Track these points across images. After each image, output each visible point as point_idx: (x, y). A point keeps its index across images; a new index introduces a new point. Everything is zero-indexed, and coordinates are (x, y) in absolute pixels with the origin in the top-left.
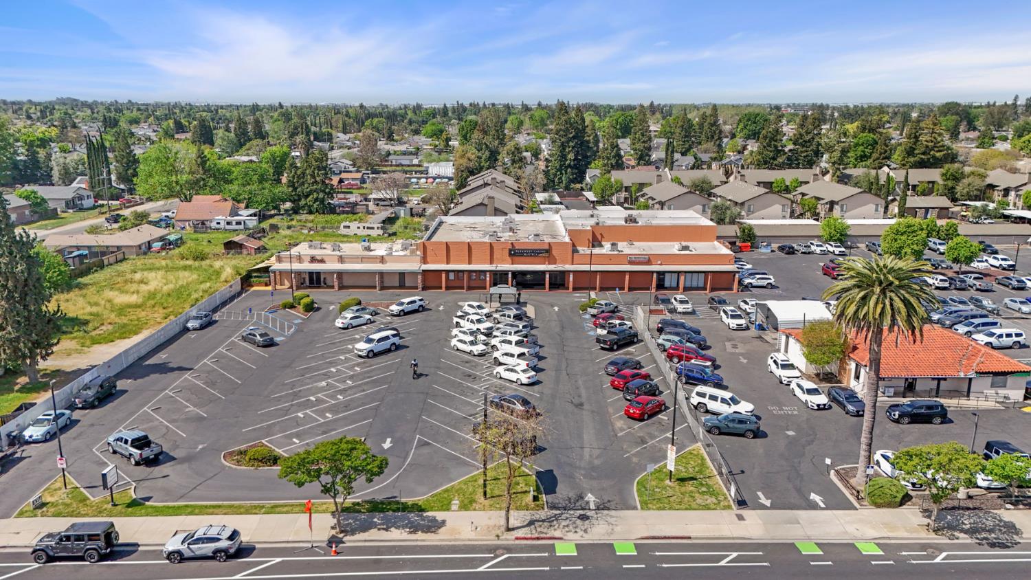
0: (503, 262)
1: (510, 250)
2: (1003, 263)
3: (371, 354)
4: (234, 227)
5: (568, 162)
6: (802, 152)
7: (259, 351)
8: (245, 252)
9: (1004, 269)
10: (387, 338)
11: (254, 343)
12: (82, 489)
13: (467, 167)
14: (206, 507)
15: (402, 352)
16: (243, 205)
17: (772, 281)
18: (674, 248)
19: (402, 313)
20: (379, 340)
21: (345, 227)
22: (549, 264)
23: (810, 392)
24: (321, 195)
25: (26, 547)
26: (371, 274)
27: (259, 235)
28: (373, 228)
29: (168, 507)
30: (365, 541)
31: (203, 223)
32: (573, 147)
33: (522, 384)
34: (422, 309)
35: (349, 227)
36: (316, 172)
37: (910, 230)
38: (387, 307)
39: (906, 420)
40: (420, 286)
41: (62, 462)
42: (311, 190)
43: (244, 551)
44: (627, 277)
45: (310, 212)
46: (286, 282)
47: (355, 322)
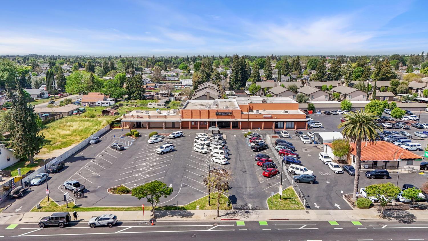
0: (214, 118)
1: (216, 113)
2: (415, 118)
3: (163, 153)
4: (105, 105)
5: (238, 79)
6: (334, 74)
7: (119, 152)
8: (110, 114)
9: (415, 121)
10: (168, 147)
11: (116, 149)
12: (55, 202)
13: (198, 81)
14: (103, 208)
15: (174, 152)
16: (108, 96)
17: (321, 125)
18: (281, 112)
19: (174, 138)
20: (166, 147)
21: (149, 105)
22: (232, 118)
23: (335, 167)
24: (140, 92)
25: (36, 222)
26: (161, 122)
27: (115, 108)
28: (161, 105)
29: (88, 208)
30: (164, 220)
31: (93, 103)
32: (241, 73)
33: (222, 164)
34: (182, 136)
35: (151, 105)
36: (138, 83)
37: (376, 105)
38: (168, 135)
39: (373, 177)
40: (181, 127)
41: (48, 191)
42: (136, 90)
43: (118, 224)
44: (263, 123)
45: (135, 99)
46: (127, 126)
47: (156, 141)
